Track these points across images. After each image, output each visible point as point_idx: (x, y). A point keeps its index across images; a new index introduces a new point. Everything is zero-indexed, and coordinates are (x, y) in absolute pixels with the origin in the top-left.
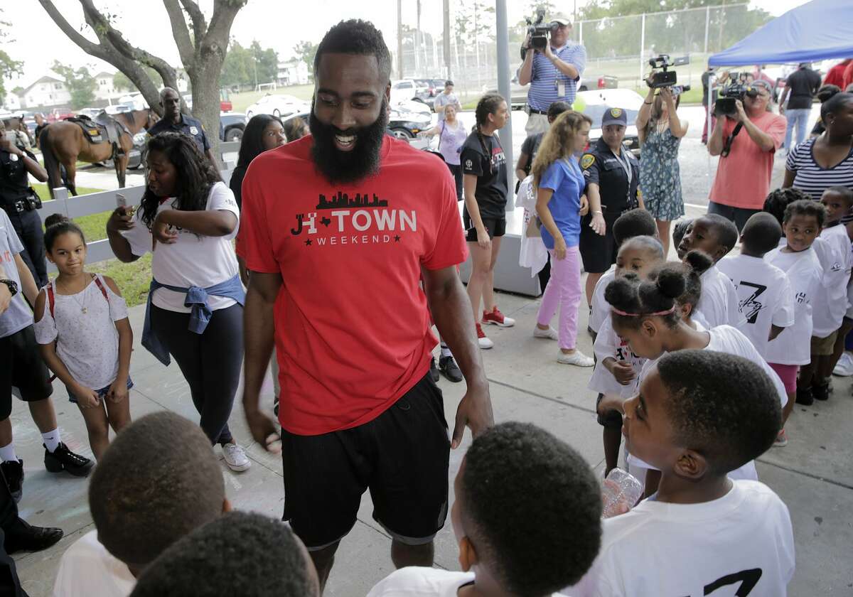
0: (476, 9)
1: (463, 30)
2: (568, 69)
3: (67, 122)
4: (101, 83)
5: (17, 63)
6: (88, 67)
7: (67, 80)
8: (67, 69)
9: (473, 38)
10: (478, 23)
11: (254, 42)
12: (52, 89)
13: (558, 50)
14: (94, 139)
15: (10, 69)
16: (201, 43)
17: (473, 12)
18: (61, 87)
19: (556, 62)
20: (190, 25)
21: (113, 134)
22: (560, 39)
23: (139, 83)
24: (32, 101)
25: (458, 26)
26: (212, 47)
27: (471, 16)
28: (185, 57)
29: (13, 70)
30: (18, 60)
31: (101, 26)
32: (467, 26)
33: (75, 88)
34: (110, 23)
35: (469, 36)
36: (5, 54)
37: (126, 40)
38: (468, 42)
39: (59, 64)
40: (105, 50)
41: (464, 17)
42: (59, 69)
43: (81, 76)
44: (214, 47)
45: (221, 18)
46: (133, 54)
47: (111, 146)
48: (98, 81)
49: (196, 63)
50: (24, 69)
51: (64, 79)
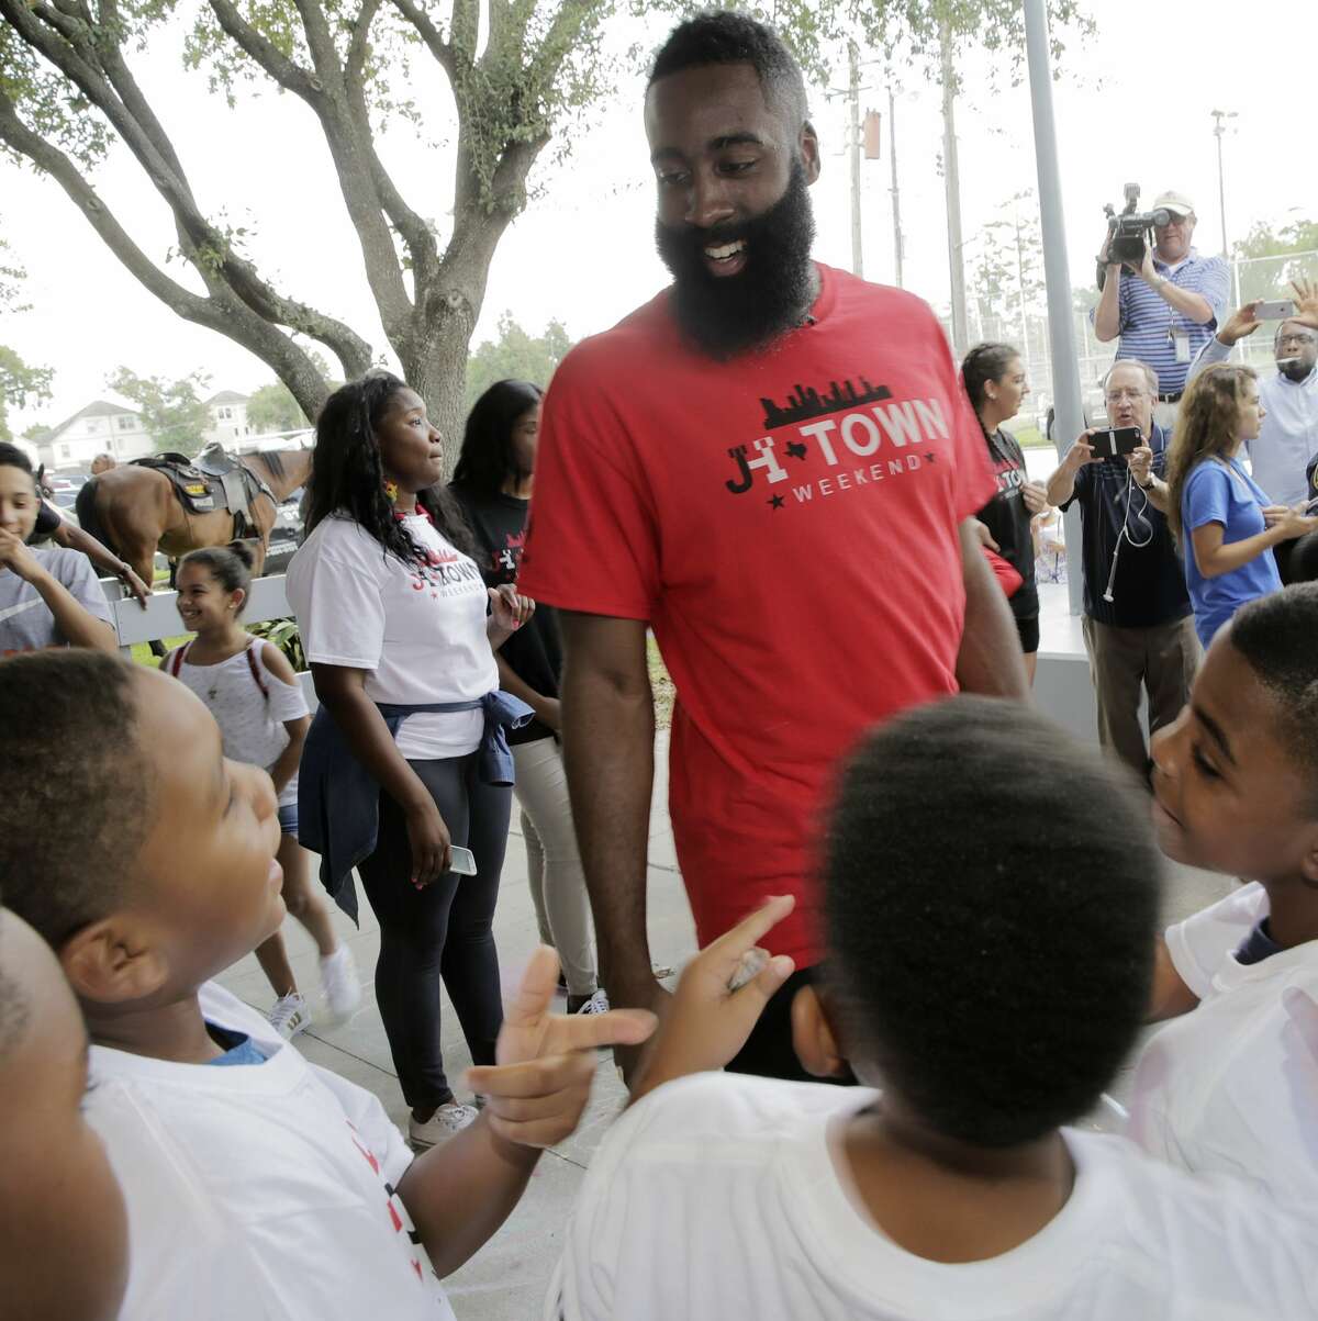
0: (1021, 249)
1: (995, 290)
2: (1191, 304)
3: (137, 468)
4: (221, 417)
5: (38, 373)
6: (193, 381)
7: (146, 409)
8: (146, 385)
9: (1015, 310)
10: (1026, 277)
11: (553, 325)
12: (112, 429)
13: (1173, 268)
14: (196, 503)
15: (21, 386)
16: (427, 291)
17: (1014, 256)
18: (131, 426)
19: (1164, 288)
20: (405, 260)
21: (237, 499)
22: (1174, 245)
23: (293, 377)
24: (66, 454)
25: (984, 286)
26: (450, 299)
27: (1010, 264)
28: (391, 321)
29: (29, 388)
30: (40, 367)
31: (211, 251)
32: (1003, 284)
33: (161, 423)
34: (232, 247)
35: (1009, 306)
36: (13, 353)
37: (264, 281)
38: (1007, 316)
39: (131, 377)
40: (221, 310)
41: (996, 267)
42: (128, 386)
43: (177, 401)
44: (455, 299)
45: (471, 238)
46: (279, 312)
47: (231, 519)
48: (215, 411)
49: (415, 334)
50: (53, 386)
51: (139, 408)
